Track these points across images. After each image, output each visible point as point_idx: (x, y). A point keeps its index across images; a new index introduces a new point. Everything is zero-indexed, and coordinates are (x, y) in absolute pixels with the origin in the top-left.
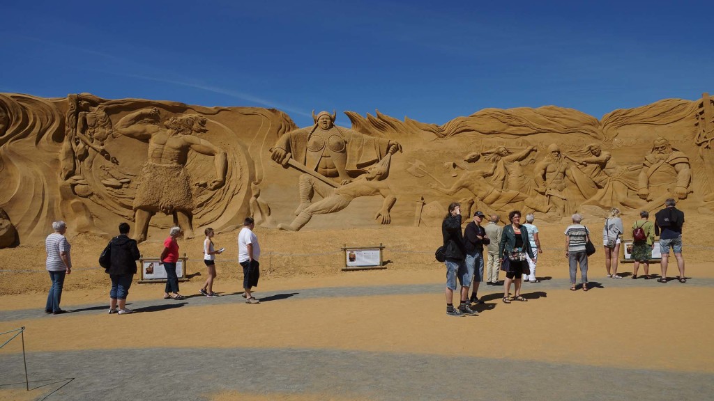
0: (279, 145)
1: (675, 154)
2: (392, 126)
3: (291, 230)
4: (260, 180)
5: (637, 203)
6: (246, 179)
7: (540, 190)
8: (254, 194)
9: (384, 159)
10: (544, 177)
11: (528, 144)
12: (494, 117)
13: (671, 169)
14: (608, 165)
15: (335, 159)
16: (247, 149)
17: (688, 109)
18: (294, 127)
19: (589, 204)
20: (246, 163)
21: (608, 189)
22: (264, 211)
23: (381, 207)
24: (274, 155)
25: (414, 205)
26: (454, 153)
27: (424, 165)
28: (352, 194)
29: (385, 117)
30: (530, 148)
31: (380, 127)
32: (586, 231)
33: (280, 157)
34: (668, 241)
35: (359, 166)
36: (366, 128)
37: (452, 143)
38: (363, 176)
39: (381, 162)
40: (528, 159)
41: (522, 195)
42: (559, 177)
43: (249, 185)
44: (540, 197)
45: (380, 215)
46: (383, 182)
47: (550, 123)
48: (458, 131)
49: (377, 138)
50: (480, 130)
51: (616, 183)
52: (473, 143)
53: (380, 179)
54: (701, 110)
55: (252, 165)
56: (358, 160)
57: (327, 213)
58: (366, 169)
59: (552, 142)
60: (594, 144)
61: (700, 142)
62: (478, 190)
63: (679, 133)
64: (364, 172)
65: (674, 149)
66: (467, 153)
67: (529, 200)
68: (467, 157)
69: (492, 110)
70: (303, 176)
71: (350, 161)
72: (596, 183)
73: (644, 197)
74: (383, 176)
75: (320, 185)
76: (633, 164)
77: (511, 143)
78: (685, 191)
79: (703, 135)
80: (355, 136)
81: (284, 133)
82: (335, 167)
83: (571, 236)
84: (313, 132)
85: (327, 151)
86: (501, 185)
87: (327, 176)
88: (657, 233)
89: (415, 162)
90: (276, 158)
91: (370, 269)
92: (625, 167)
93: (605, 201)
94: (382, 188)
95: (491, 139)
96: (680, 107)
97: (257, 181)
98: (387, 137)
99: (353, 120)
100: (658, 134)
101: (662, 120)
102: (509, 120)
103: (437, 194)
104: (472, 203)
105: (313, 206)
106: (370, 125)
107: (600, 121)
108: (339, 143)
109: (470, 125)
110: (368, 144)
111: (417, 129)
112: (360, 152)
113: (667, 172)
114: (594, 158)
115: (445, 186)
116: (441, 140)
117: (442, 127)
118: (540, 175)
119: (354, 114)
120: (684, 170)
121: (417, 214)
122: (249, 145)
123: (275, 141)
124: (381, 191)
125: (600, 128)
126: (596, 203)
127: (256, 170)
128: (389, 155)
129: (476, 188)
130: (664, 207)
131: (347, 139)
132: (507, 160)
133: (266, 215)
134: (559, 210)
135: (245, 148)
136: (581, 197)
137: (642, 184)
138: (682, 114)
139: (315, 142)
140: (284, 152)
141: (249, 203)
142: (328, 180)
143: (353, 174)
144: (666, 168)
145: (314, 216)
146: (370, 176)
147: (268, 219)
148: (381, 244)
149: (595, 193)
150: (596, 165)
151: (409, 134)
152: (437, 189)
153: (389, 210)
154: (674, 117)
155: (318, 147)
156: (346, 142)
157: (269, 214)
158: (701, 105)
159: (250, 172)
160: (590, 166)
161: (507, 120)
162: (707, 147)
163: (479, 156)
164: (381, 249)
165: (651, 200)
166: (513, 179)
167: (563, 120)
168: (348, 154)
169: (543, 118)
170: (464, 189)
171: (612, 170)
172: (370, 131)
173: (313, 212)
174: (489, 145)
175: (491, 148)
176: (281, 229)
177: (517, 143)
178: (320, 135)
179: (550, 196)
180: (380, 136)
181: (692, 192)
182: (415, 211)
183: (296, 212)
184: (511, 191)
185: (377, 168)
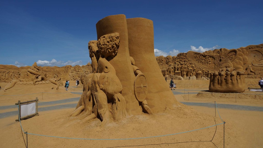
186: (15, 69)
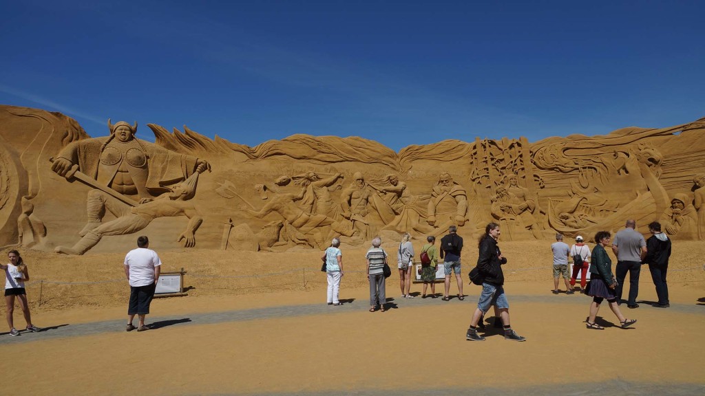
0: (64, 154)
1: (456, 187)
2: (201, 143)
3: (73, 253)
4: (34, 195)
5: (426, 229)
6: (15, 191)
7: (345, 214)
8: (24, 211)
9: (190, 178)
10: (349, 202)
11: (336, 171)
12: (304, 142)
13: (453, 200)
14: (403, 194)
15: (134, 174)
16: (19, 157)
17: (465, 149)
18: (84, 135)
19: (387, 229)
20: (17, 173)
21: (403, 216)
22: (37, 231)
23: (186, 228)
24: (56, 165)
25: (221, 228)
26: (266, 176)
27: (233, 186)
28: (153, 214)
29: (195, 134)
30: (337, 175)
31: (188, 144)
32: (384, 254)
33: (63, 169)
34: (451, 263)
35: (162, 184)
36: (172, 143)
37: (263, 165)
38: (166, 195)
39: (187, 180)
40: (335, 185)
41: (329, 219)
42: (362, 203)
43: (19, 199)
44: (345, 222)
45: (183, 237)
46: (188, 202)
47: (355, 153)
48: (269, 153)
49: (184, 155)
50: (291, 155)
51: (410, 211)
52: (284, 167)
53: (185, 199)
54: (474, 151)
55: (24, 176)
56: (161, 177)
57: (121, 234)
58: (171, 187)
59: (357, 171)
61: (474, 178)
62: (288, 213)
63: (458, 168)
64: (168, 191)
65: (455, 183)
66: (278, 176)
67: (335, 224)
68: (278, 181)
69: (303, 136)
70: (92, 192)
71: (153, 177)
72: (393, 210)
73: (432, 224)
74: (189, 196)
75: (113, 203)
76: (423, 194)
77: (320, 169)
78: (463, 219)
79: (476, 172)
80: (159, 151)
81: (71, 141)
82: (133, 184)
83: (370, 259)
84: (108, 143)
85: (124, 165)
86: (310, 208)
87: (122, 193)
88: (442, 257)
89: (224, 182)
90: (58, 169)
91: (168, 296)
92: (417, 196)
93: (401, 227)
94: (188, 208)
95: (301, 164)
96: (460, 148)
97: (30, 195)
98: (194, 155)
99: (157, 134)
100: (444, 169)
101: (446, 158)
102: (319, 147)
103: (246, 216)
104: (281, 226)
105: (102, 227)
106: (177, 141)
107: (398, 154)
108: (140, 158)
109: (282, 149)
110: (173, 161)
111: (228, 148)
112: (164, 170)
113: (449, 202)
114: (392, 187)
115: (254, 208)
116: (252, 161)
117: (253, 148)
118: (345, 201)
119: (159, 127)
120: (462, 201)
121: (225, 236)
122: (22, 152)
123: (58, 150)
124: (187, 212)
125: (398, 160)
126: (393, 228)
127: (30, 183)
128: (196, 173)
129: (286, 211)
130: (448, 233)
131: (149, 154)
132: (316, 185)
133: (40, 237)
134: (362, 235)
135: (15, 155)
136: (381, 223)
137: (431, 212)
138: (461, 153)
139: (110, 155)
140: (69, 164)
141: (17, 222)
142: (124, 197)
143: (155, 193)
144: (449, 199)
145: (104, 237)
146: (174, 195)
147: (43, 241)
148: (182, 269)
149: (393, 219)
150: (394, 194)
151: (219, 153)
152: (246, 212)
153: (194, 232)
154: (455, 156)
155: (112, 160)
156: (148, 157)
157: (45, 235)
158: (475, 147)
159: (21, 184)
160: (389, 194)
161: (317, 147)
162: (479, 182)
163: (289, 180)
164: (182, 274)
165: (437, 227)
166: (321, 204)
167: (367, 151)
168: (150, 170)
169: (350, 148)
170: (274, 212)
171: (407, 199)
172: (177, 147)
173: (103, 233)
174: (300, 170)
175: (301, 172)
176: (60, 252)
177: (326, 170)
178: (116, 147)
179: (354, 220)
180: (188, 154)
181: (468, 220)
182: (222, 233)
183: (81, 233)
184: (319, 216)
185: (183, 187)
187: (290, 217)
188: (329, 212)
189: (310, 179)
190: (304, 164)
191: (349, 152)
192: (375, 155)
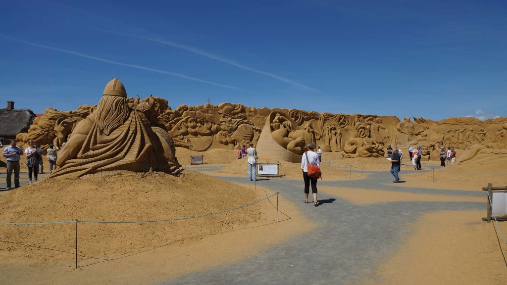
0: (398, 126)
6: (394, 136)
7: (468, 140)
11: (464, 128)
14: (486, 134)
15: (412, 130)
21: (486, 141)
28: (419, 140)
35: (419, 133)
37: (442, 127)
38: (420, 135)
39: (425, 131)
40: (464, 132)
41: (463, 142)
42: (473, 137)
44: (468, 142)
47: (470, 122)
48: (444, 123)
50: (450, 123)
51: (488, 139)
52: (448, 127)
56: (418, 131)
58: (421, 133)
59: (471, 128)
60: (482, 128)
67: (465, 143)
68: (447, 131)
70: (406, 135)
71: (416, 131)
72: (483, 139)
74: (426, 136)
75: (410, 137)
77: (459, 127)
80: (416, 124)
82: (412, 133)
84: (405, 123)
85: (410, 128)
86: (457, 139)
87: (411, 135)
90: (399, 130)
92: (491, 135)
94: (427, 139)
99: (415, 119)
102: (458, 121)
109: (447, 122)
110: (420, 127)
111: (432, 122)
112: (418, 129)
114: (482, 132)
116: (439, 126)
117: (439, 122)
118: (468, 137)
125: (484, 124)
127: (395, 133)
129: (451, 139)
132: (458, 132)
136: (479, 143)
140: (401, 129)
143: (417, 135)
146: (422, 135)
149: (483, 142)
151: (430, 124)
156: (414, 126)
160: (481, 135)
163: (450, 131)
166: (460, 137)
167: (474, 121)
168: (415, 129)
170: (448, 140)
171: (487, 136)
172: (420, 123)
175: (453, 128)
179: (471, 142)
180: (423, 124)
184: (461, 141)
185: (424, 133)
186: (475, 124)
187: (452, 141)
188: (463, 140)
189: (456, 130)
190: (454, 126)
191: (467, 122)
192: (476, 123)
